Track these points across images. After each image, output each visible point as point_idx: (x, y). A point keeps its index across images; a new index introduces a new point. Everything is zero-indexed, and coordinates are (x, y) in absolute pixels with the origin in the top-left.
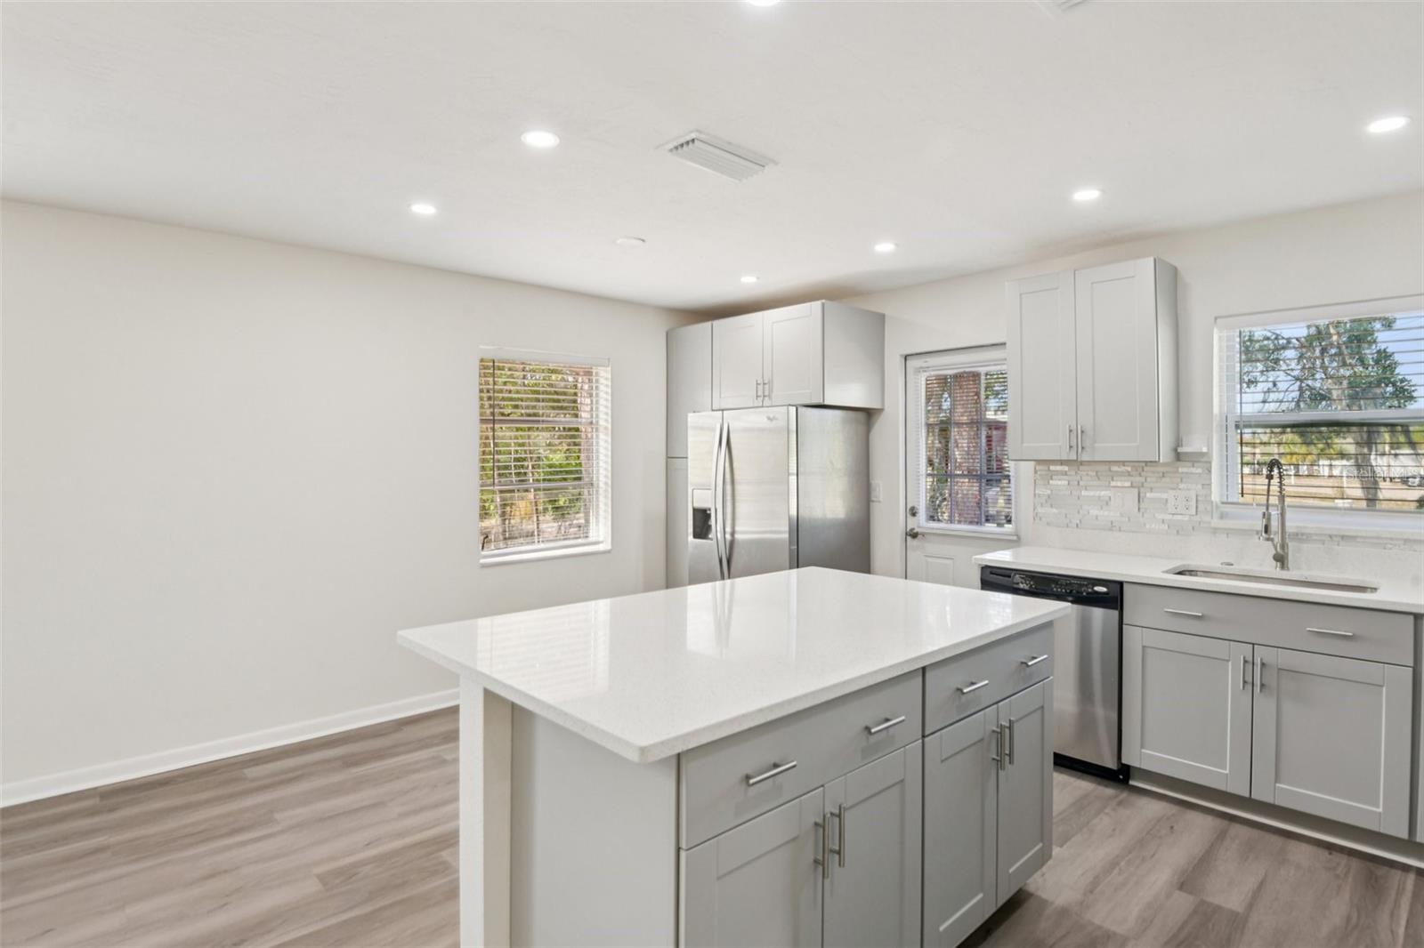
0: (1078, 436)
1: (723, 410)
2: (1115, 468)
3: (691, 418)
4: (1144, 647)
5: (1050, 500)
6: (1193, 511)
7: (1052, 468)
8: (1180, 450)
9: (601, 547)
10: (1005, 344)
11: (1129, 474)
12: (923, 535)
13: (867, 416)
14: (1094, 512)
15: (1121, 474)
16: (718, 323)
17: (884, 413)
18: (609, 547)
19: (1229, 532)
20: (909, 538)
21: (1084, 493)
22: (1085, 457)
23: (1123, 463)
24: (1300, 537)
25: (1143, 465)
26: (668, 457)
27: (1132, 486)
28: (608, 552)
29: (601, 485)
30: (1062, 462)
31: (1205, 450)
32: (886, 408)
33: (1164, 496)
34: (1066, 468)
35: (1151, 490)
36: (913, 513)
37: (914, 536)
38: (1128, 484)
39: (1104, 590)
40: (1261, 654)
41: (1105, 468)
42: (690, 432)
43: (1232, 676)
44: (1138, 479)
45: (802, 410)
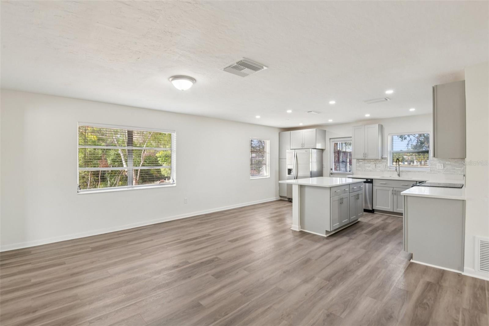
0: (365, 154)
1: (295, 149)
2: (371, 160)
3: (287, 151)
4: (376, 189)
5: (359, 166)
6: (385, 168)
7: (360, 160)
8: (383, 157)
9: (267, 177)
10: (351, 137)
11: (373, 161)
12: (334, 174)
13: (322, 150)
14: (367, 168)
15: (372, 161)
16: (292, 132)
17: (326, 150)
18: (269, 177)
19: (391, 171)
20: (331, 175)
21: (365, 165)
22: (366, 158)
23: (373, 159)
24: (402, 171)
25: (376, 160)
26: (279, 159)
27: (374, 164)
28: (269, 178)
29: (267, 164)
30: (362, 159)
31: (387, 157)
32: (326, 149)
33: (380, 165)
34: (362, 160)
35: (378, 164)
36: (332, 169)
37: (332, 174)
38: (373, 163)
39: (370, 180)
40: (395, 189)
41: (369, 160)
42: (287, 153)
43: (390, 193)
44: (375, 162)
45: (312, 149)
